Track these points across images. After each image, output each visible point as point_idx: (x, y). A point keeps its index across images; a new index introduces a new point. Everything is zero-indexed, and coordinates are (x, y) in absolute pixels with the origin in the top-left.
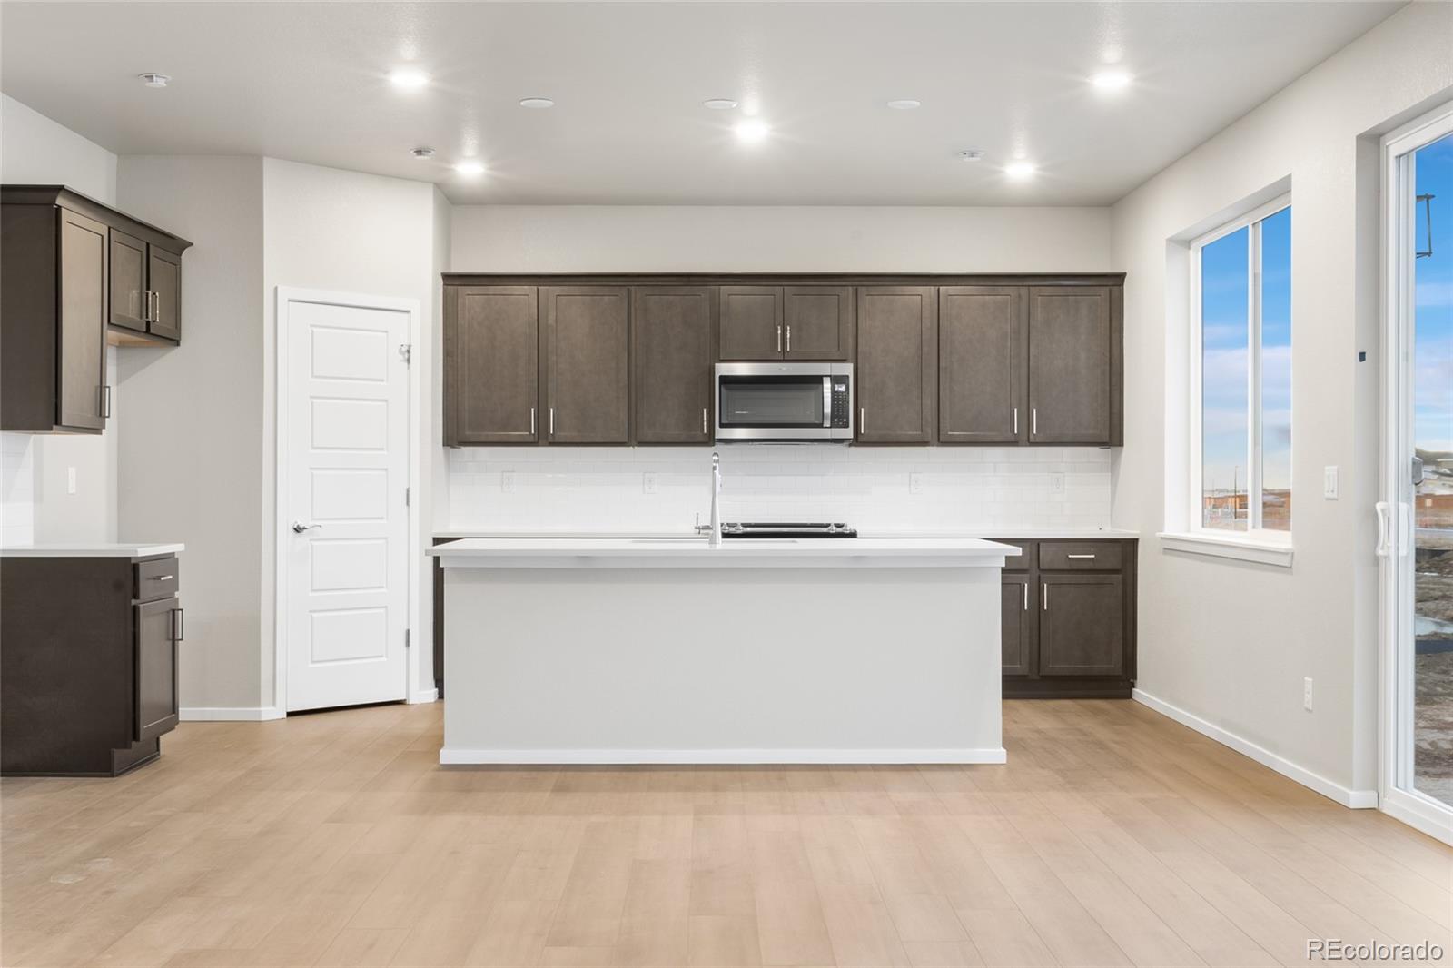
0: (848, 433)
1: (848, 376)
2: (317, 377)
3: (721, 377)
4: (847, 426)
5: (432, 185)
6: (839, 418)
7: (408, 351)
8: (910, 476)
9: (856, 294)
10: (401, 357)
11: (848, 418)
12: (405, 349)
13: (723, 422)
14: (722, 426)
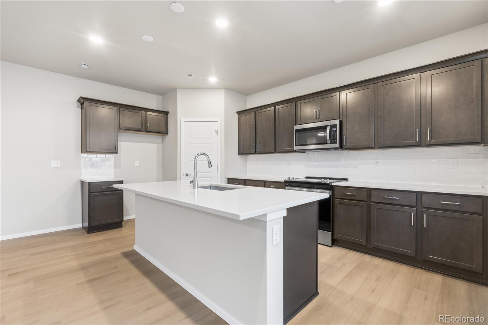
0: (337, 145)
1: (337, 125)
2: (192, 139)
3: (296, 130)
4: (336, 143)
5: (224, 89)
6: (333, 140)
7: (217, 132)
8: (374, 161)
9: (340, 93)
10: (216, 133)
11: (337, 140)
12: (216, 131)
13: (296, 144)
14: (296, 145)
